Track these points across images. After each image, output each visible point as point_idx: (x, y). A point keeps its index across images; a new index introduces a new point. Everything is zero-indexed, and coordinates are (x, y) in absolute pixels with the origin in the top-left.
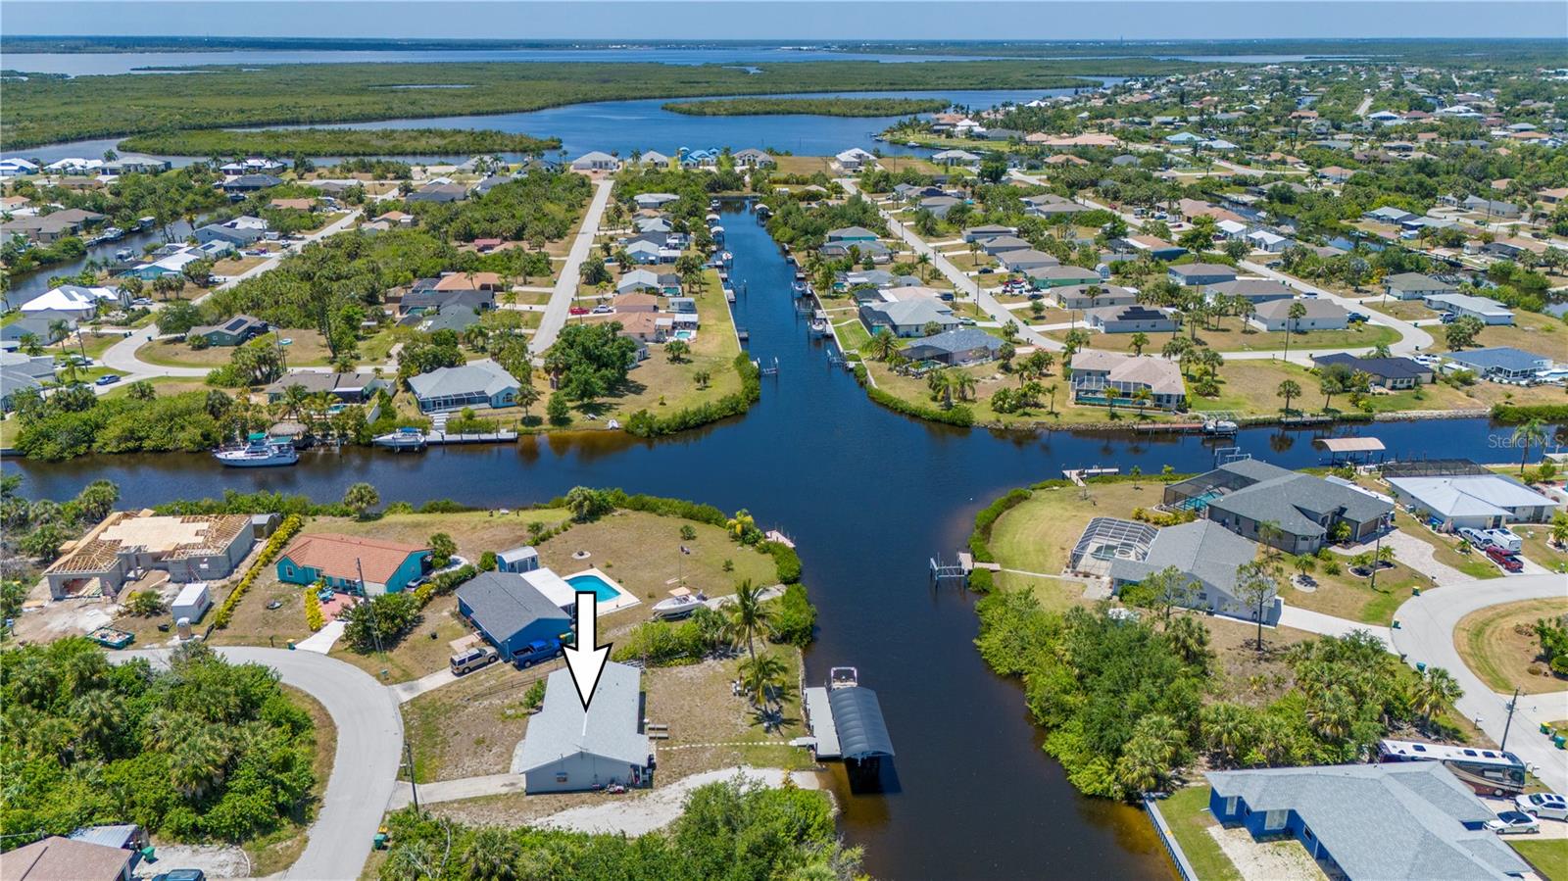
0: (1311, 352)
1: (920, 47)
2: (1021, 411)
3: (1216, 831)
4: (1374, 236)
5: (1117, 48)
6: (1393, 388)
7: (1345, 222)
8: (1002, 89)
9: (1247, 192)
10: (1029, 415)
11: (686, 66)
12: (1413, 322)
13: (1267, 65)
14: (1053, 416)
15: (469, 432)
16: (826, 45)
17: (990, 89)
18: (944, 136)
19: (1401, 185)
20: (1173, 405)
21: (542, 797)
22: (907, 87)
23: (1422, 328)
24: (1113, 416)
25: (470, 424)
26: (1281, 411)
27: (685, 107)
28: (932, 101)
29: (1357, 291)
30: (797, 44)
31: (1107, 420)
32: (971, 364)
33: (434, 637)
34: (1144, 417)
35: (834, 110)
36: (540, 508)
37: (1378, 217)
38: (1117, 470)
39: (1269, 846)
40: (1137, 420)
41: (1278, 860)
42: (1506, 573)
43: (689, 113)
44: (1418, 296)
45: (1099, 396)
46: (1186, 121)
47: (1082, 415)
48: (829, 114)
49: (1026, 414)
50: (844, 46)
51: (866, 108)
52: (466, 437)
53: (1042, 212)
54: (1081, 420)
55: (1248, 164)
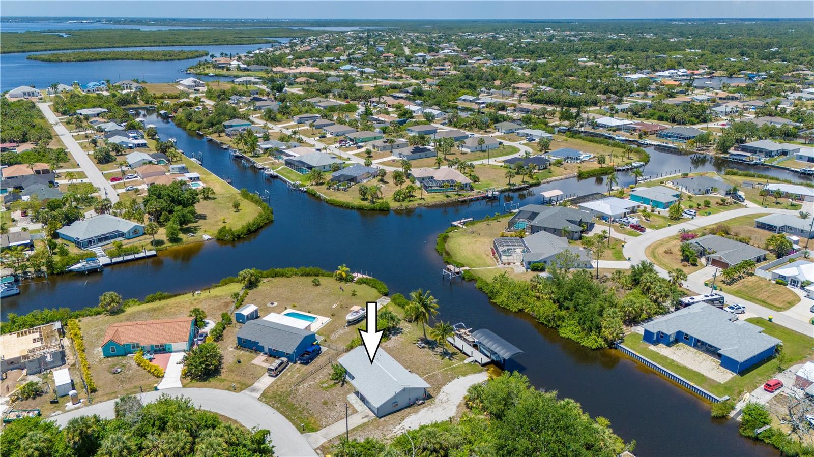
0: (495, 159)
1: (156, 22)
2: (408, 199)
3: (652, 347)
4: (468, 108)
5: (264, 23)
6: (539, 170)
7: (451, 103)
8: (228, 44)
9: (400, 92)
10: (412, 201)
11: (15, 33)
12: (519, 142)
13: (348, 32)
14: (422, 200)
15: (126, 255)
16: (99, 20)
17: (221, 45)
18: (225, 70)
19: (462, 85)
20: (468, 187)
21: (388, 417)
22: (174, 44)
23: (523, 144)
24: (448, 196)
25: (120, 251)
26: (507, 184)
27: (46, 57)
28: (197, 51)
29: (486, 132)
30: (79, 20)
31: (446, 198)
32: (365, 181)
33: (239, 362)
34: (460, 195)
35: (145, 57)
36: (216, 287)
37: (463, 100)
38: (472, 219)
39: (674, 347)
40: (457, 197)
41: (682, 351)
42: (641, 233)
43: (49, 61)
44: (511, 131)
45: (434, 188)
46: (339, 59)
47: (434, 198)
48: (143, 59)
49: (410, 201)
50: (110, 21)
51: (163, 55)
52: (126, 258)
53: (320, 106)
54: (435, 200)
55: (386, 79)
